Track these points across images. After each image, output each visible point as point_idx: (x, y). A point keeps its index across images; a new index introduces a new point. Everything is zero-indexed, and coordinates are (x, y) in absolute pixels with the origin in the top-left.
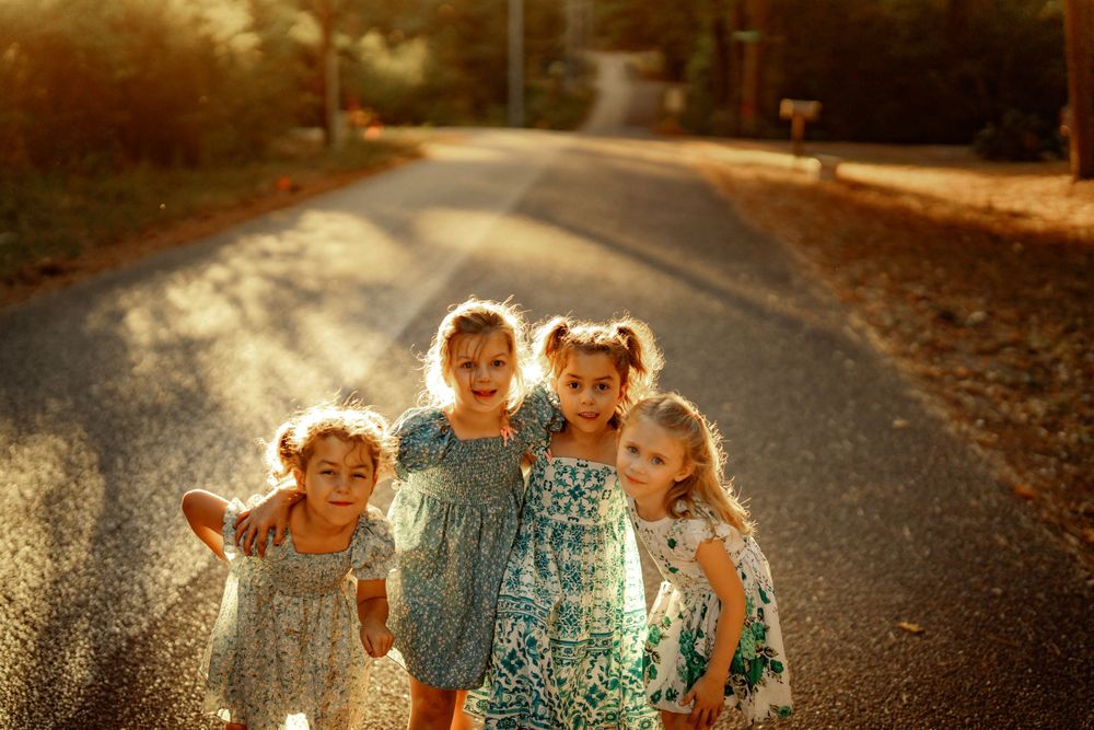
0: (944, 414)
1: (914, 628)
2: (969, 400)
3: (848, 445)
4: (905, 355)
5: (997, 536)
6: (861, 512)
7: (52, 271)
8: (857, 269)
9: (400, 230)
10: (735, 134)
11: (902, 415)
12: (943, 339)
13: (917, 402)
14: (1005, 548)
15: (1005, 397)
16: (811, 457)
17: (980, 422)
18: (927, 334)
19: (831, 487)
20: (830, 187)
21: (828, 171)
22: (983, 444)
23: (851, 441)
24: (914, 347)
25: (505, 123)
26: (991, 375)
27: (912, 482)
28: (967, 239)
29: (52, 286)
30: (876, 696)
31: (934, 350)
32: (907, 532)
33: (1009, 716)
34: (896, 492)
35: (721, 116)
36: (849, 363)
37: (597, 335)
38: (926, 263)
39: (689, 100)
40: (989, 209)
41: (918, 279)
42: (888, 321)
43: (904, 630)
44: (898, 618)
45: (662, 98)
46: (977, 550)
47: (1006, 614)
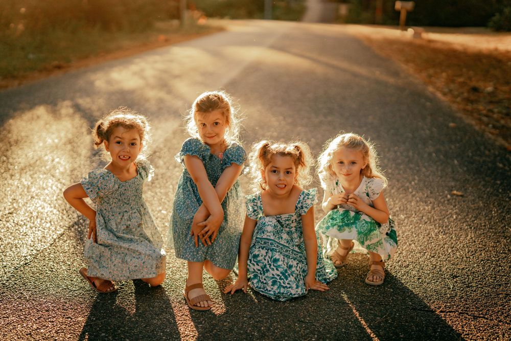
0: (473, 122)
1: (459, 193)
2: (485, 119)
3: (428, 132)
4: (454, 102)
5: (498, 164)
6: (434, 155)
7: (59, 67)
8: (431, 71)
9: (216, 54)
10: (372, 22)
11: (453, 122)
12: (472, 97)
13: (460, 118)
14: (502, 168)
15: (503, 118)
16: (410, 135)
17: (490, 126)
18: (466, 95)
19: (420, 146)
20: (418, 41)
21: (417, 35)
22: (492, 133)
23: (429, 130)
24: (459, 99)
25: (263, 17)
26: (496, 110)
27: (458, 145)
28: (484, 61)
29: (59, 74)
30: (442, 216)
31: (468, 100)
32: (456, 162)
33: (502, 223)
34: (451, 148)
35: (366, 15)
36: (428, 104)
37: (285, 148)
38: (464, 70)
39: (350, 11)
40: (496, 50)
41: (461, 76)
42: (446, 90)
43: (454, 194)
44: (452, 191)
45: (337, 10)
46: (489, 169)
47: (502, 190)
